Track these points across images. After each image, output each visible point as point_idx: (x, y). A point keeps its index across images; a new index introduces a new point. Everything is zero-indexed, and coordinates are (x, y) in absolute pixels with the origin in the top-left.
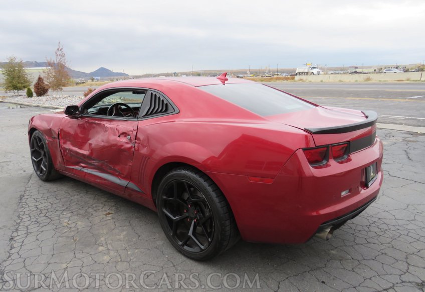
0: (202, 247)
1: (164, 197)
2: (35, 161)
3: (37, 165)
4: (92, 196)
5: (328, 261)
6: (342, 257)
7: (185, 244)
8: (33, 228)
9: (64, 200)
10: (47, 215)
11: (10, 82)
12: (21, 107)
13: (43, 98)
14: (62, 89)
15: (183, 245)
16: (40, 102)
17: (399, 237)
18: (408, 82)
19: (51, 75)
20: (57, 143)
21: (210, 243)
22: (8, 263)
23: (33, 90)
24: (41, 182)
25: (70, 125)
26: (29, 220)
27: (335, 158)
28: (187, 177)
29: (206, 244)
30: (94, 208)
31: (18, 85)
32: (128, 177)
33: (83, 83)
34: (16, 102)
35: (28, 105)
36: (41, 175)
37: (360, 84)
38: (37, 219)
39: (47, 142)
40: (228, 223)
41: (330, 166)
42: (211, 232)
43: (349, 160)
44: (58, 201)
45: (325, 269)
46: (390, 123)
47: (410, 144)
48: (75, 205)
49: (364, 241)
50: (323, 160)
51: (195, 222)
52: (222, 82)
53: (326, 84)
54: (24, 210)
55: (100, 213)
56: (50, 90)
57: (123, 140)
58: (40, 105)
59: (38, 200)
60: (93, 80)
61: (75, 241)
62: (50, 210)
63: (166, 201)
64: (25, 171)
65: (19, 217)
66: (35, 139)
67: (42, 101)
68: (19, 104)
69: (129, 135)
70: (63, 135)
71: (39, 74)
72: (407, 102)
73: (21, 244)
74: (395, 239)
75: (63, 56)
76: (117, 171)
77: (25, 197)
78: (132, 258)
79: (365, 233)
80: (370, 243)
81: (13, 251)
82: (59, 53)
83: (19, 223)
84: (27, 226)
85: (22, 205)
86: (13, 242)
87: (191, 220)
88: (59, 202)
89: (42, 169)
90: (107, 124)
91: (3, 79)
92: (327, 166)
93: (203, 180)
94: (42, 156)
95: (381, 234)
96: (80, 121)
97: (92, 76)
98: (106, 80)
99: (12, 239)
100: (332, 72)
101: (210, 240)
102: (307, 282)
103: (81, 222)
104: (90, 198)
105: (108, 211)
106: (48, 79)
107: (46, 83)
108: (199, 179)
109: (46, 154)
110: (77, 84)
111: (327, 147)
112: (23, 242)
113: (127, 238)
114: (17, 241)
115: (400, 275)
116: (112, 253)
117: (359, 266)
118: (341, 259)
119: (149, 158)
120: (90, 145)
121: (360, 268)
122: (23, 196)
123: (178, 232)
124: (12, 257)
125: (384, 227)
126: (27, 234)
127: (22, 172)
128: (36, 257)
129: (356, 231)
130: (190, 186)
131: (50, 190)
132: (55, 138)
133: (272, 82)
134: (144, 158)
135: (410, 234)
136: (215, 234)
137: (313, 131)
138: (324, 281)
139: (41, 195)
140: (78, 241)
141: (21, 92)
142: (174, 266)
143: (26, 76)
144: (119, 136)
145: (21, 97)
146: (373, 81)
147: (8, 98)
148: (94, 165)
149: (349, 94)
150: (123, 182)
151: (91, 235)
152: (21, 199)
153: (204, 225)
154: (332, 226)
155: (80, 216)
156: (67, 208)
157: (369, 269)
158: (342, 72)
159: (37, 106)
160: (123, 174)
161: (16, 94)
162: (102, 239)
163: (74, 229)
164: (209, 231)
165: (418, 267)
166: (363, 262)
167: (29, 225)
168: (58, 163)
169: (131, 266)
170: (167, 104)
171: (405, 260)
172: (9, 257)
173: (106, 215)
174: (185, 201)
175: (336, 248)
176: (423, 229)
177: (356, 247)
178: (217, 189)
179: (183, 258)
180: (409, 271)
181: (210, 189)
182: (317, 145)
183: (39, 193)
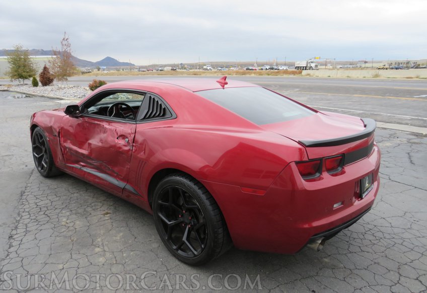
0: (196, 253)
1: (160, 202)
2: (36, 157)
3: (38, 160)
4: (92, 194)
5: (321, 269)
6: (334, 266)
7: (179, 248)
8: (33, 227)
9: (64, 197)
10: (46, 213)
11: (16, 71)
12: (26, 97)
13: (48, 88)
14: (67, 79)
15: (177, 250)
16: (45, 92)
17: (393, 246)
18: (418, 79)
19: (56, 65)
20: (57, 140)
21: (203, 250)
22: (6, 261)
23: (38, 79)
24: (42, 178)
25: (70, 124)
26: (29, 218)
27: (328, 170)
28: (182, 184)
29: (199, 250)
30: (92, 207)
31: (24, 74)
32: (126, 179)
33: (89, 72)
34: (21, 91)
35: (33, 95)
36: (42, 171)
37: (368, 80)
38: (37, 217)
39: (48, 139)
40: (220, 231)
41: (323, 178)
42: (204, 238)
43: (343, 172)
44: (58, 198)
45: (316, 278)
46: (395, 123)
47: (414, 146)
48: (74, 203)
49: (358, 250)
50: (316, 172)
51: (189, 228)
52: (221, 85)
53: (333, 79)
54: (25, 207)
55: (99, 213)
56: (55, 80)
57: (121, 142)
58: (45, 95)
59: (38, 197)
60: (99, 69)
61: (72, 241)
62: (49, 208)
63: (161, 205)
64: (27, 166)
65: (19, 214)
66: (37, 135)
67: (47, 90)
68: (24, 93)
69: (127, 138)
70: (63, 133)
71: (45, 64)
72: (414, 100)
73: (19, 242)
74: (389, 248)
75: (69, 45)
76: (114, 172)
77: (26, 194)
78: (127, 261)
79: (360, 241)
80: (364, 251)
81: (12, 249)
82: (64, 43)
83: (19, 221)
84: (26, 224)
85: (23, 202)
86: (12, 241)
87: (186, 224)
88: (59, 200)
89: (43, 165)
90: (106, 125)
91: (9, 67)
92: (320, 179)
93: (197, 188)
94: (43, 153)
95: (375, 242)
96: (80, 120)
97: (98, 66)
98: (112, 69)
99: (11, 237)
100: (341, 66)
101: (203, 246)
102: (298, 291)
103: (80, 221)
104: (90, 196)
105: (106, 211)
106: (53, 69)
107: (51, 73)
108: (194, 186)
109: (47, 151)
110: (83, 73)
111: (320, 160)
112: (22, 240)
113: (123, 240)
114: (16, 239)
115: (391, 286)
116: (108, 255)
117: (350, 276)
118: (333, 268)
119: (146, 163)
120: (90, 144)
121: (351, 278)
122: (24, 192)
123: (173, 236)
124: (10, 256)
125: (379, 235)
126: (26, 232)
127: (24, 166)
128: (33, 257)
129: (351, 239)
130: (184, 193)
131: (50, 187)
132: (56, 136)
133: (279, 76)
134: (141, 162)
135: (404, 243)
136: (208, 242)
137: (307, 144)
138: (315, 290)
139: (42, 192)
140: (75, 241)
141: (26, 81)
142: (168, 270)
143: (32, 65)
144: (117, 138)
145: (26, 87)
146: (382, 78)
147: (13, 87)
148: (93, 165)
149: (356, 90)
150: (121, 184)
151: (88, 235)
152: (22, 196)
153: (198, 231)
154: (323, 238)
155: (79, 215)
156: (66, 207)
157: (360, 279)
158: (351, 66)
159: (43, 96)
160: (121, 176)
161: (22, 83)
162: (99, 240)
163: (72, 228)
164: (202, 237)
165: (409, 278)
166: (355, 271)
167: (28, 223)
168: (58, 160)
169: (125, 269)
170: (164, 109)
171: (397, 271)
172: (8, 255)
173: (104, 214)
174: (180, 207)
175: (329, 256)
176: (418, 239)
177: (349, 255)
178: (211, 197)
179: (177, 262)
180: (400, 282)
181: (203, 197)
182: (310, 158)
183: (39, 190)
